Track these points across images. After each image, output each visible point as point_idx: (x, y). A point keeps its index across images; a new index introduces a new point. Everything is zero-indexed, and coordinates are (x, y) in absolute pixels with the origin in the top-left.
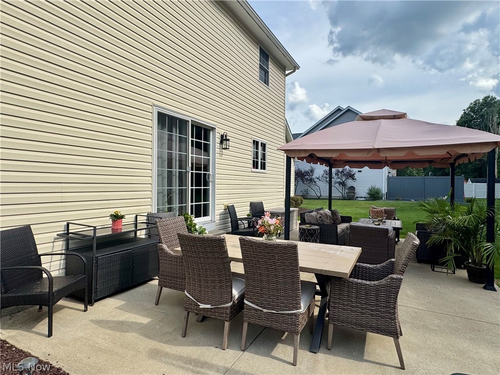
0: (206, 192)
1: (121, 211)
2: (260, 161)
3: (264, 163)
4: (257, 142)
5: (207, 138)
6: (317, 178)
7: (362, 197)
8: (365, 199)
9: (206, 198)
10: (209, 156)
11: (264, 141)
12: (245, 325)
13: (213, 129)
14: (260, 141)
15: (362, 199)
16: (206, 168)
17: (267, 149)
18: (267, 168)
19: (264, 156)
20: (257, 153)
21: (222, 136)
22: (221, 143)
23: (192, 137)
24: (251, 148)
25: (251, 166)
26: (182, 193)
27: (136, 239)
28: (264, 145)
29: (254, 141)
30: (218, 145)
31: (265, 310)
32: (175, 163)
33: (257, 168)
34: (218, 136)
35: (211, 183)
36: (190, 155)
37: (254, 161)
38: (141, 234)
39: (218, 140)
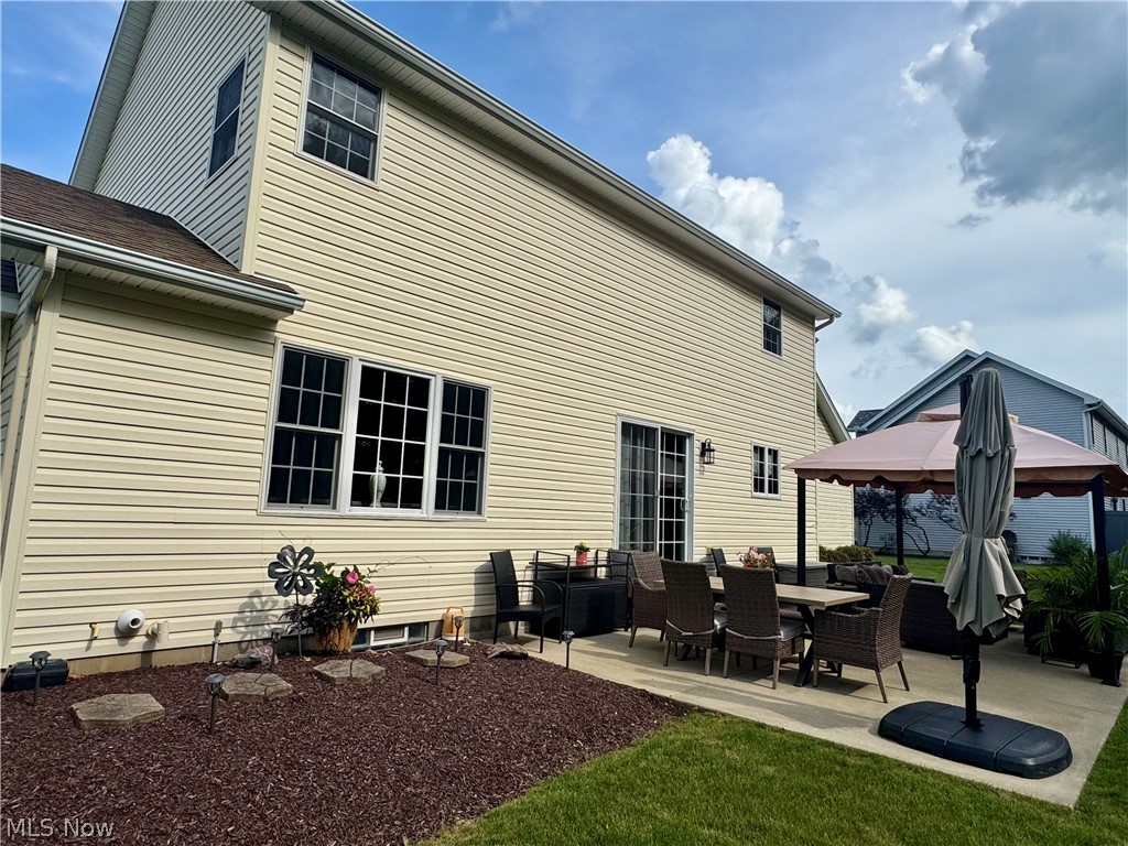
0: (680, 526)
1: (587, 544)
2: (766, 479)
3: (776, 483)
4: (762, 450)
5: (681, 449)
6: (917, 510)
7: (1037, 558)
8: (1043, 562)
9: (680, 536)
10: (684, 474)
11: (774, 446)
12: (727, 653)
13: (690, 436)
14: (767, 446)
15: (1035, 562)
16: (681, 492)
17: (780, 459)
18: (780, 490)
19: (775, 470)
20: (762, 466)
21: (703, 445)
22: (702, 454)
23: (662, 449)
24: (750, 460)
25: (751, 487)
26: (648, 527)
27: (595, 579)
28: (774, 454)
29: (756, 448)
30: (697, 459)
31: (746, 637)
32: (640, 485)
33: (762, 491)
34: (697, 445)
35: (686, 514)
36: (659, 474)
37: (756, 480)
38: (602, 573)
39: (697, 451)
